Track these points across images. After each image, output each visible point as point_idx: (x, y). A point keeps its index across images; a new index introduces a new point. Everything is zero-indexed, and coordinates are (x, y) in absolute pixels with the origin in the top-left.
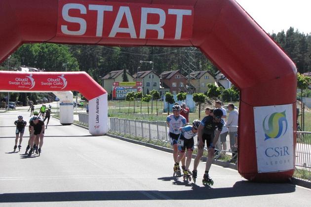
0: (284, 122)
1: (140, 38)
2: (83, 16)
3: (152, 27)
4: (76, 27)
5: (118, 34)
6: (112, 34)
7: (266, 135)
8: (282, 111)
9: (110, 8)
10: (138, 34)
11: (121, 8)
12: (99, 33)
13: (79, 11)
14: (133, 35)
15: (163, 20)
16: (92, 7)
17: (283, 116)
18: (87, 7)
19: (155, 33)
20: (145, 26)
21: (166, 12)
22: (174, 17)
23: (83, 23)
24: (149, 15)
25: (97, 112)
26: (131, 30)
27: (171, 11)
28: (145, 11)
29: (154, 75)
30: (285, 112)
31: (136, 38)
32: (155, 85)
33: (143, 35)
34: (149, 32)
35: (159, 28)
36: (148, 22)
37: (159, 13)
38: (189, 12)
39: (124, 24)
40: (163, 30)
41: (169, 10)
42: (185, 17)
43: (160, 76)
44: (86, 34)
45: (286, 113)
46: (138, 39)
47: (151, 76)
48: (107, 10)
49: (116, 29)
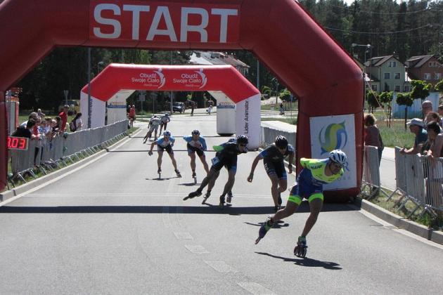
0: (343, 135)
1: (181, 41)
2: (116, 18)
3: (194, 28)
4: (109, 29)
5: (156, 37)
6: (150, 37)
7: (322, 149)
8: (340, 122)
9: (146, 8)
10: (178, 36)
11: (159, 8)
12: (135, 35)
13: (112, 12)
14: (173, 38)
15: (205, 21)
16: (127, 8)
17: (341, 127)
18: (121, 8)
19: (198, 35)
20: (185, 28)
21: (209, 12)
22: (218, 17)
23: (117, 25)
24: (190, 15)
25: (247, 119)
26: (170, 32)
27: (215, 11)
28: (186, 12)
29: (396, 61)
30: (343, 123)
31: (176, 41)
32: (398, 77)
33: (184, 38)
34: (190, 34)
35: (202, 29)
36: (190, 23)
37: (201, 14)
38: (234, 12)
39: (162, 25)
40: (206, 31)
41: (212, 10)
42: (230, 17)
43: (406, 63)
44: (121, 36)
45: (345, 124)
46: (179, 42)
47: (392, 64)
48: (144, 10)
49: (153, 31)
